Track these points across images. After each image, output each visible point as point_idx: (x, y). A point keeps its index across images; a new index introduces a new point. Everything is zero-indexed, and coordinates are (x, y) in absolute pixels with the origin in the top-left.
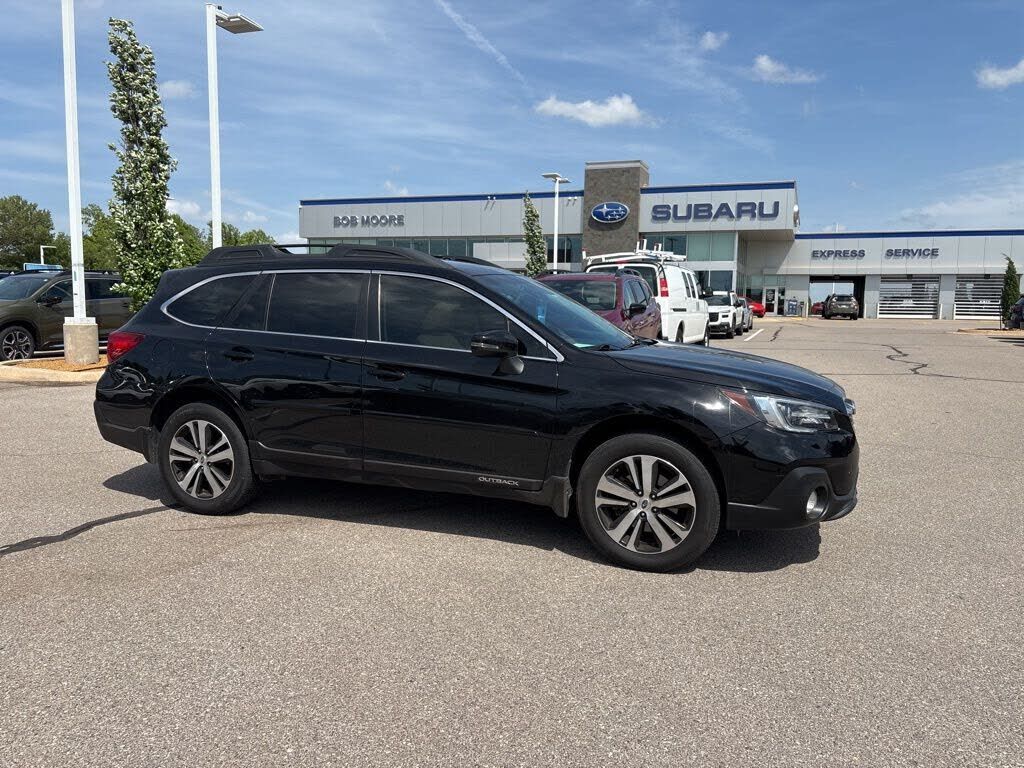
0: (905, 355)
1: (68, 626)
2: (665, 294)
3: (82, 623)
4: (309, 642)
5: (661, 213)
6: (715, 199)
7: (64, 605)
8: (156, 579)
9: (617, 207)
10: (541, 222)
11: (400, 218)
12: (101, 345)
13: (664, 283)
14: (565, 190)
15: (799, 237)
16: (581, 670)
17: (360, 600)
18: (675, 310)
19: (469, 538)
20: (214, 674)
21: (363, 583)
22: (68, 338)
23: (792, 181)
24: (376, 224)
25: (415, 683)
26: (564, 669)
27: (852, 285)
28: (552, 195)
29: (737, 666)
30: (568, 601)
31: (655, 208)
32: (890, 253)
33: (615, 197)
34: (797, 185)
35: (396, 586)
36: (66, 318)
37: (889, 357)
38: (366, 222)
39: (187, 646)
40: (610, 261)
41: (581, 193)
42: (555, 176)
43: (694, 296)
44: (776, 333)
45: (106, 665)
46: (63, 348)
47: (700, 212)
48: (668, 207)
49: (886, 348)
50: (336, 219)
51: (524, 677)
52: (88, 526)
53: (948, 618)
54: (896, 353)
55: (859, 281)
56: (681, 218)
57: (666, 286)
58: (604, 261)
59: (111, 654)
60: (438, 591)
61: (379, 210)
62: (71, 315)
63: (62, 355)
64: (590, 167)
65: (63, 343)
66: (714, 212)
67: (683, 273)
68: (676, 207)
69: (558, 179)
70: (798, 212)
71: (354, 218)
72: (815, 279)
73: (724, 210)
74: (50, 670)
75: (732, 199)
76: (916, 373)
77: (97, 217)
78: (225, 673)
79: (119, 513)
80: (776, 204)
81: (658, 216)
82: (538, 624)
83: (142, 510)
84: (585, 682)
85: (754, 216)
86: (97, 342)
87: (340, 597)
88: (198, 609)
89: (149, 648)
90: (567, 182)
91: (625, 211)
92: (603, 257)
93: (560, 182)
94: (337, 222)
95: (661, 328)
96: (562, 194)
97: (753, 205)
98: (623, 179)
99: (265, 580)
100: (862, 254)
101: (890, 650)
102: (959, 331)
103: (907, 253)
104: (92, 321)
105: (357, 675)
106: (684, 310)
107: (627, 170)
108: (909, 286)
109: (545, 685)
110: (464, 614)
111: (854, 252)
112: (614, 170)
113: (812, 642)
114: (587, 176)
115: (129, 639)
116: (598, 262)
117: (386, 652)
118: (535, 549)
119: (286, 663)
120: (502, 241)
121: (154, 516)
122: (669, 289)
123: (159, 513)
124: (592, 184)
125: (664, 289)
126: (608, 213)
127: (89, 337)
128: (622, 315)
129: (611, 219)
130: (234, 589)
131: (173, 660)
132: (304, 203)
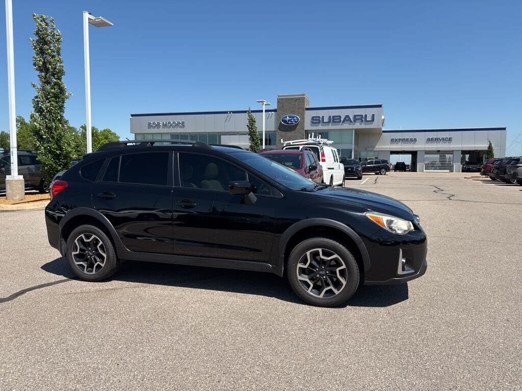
0: (442, 190)
1: (14, 353)
2: (324, 160)
3: (23, 351)
4: (156, 359)
5: (316, 120)
6: (343, 113)
7: (12, 340)
8: (64, 323)
9: (294, 117)
10: (256, 125)
11: (183, 123)
12: (26, 190)
13: (323, 155)
14: (267, 109)
15: (384, 132)
16: (314, 371)
17: (183, 332)
18: (329, 169)
19: (239, 294)
20: (102, 381)
21: (183, 322)
22: (8, 187)
23: (380, 104)
24: (170, 126)
25: (221, 383)
26: (304, 371)
27: (411, 155)
28: (262, 111)
29: (401, 366)
30: (299, 329)
31: (313, 117)
32: (429, 140)
33: (293, 112)
34: (383, 106)
35: (202, 323)
36: (7, 176)
37: (435, 191)
38: (165, 126)
39: (85, 364)
40: (295, 144)
41: (275, 111)
42: (263, 102)
43: (337, 162)
44: (376, 180)
45: (39, 378)
46: (5, 192)
47: (335, 120)
48: (319, 117)
49: (431, 187)
50: (150, 123)
51: (283, 377)
52: (22, 292)
53: (505, 333)
54: (438, 190)
55: (414, 154)
56: (326, 122)
57: (324, 157)
58: (291, 144)
59: (41, 370)
60: (225, 326)
61: (171, 119)
62: (10, 174)
63: (5, 195)
64: (280, 98)
65: (5, 189)
66: (342, 120)
67: (332, 150)
68: (323, 117)
69: (265, 103)
70: (384, 120)
71: (159, 123)
72: (393, 152)
73: (347, 118)
74: (4, 382)
75: (351, 113)
76: (451, 199)
77: (22, 124)
78: (109, 381)
79: (40, 284)
80: (373, 115)
81: (315, 121)
82: (285, 344)
83: (53, 282)
84: (318, 379)
85: (362, 121)
86: (24, 188)
87: (171, 330)
88: (90, 341)
89: (63, 366)
90: (269, 104)
91: (298, 119)
92: (291, 142)
93: (265, 105)
94: (150, 126)
95: (323, 178)
96: (266, 111)
97: (362, 116)
98: (297, 103)
99: (127, 321)
100: (415, 140)
101: (480, 353)
102: (465, 178)
103: (437, 139)
104: (21, 177)
105: (187, 379)
106: (333, 169)
107: (299, 99)
108: (438, 156)
109: (296, 381)
110: (243, 339)
111: (411, 139)
112: (292, 99)
113: (438, 350)
114: (278, 102)
115: (51, 360)
116: (289, 145)
117: (202, 364)
118: (275, 299)
119: (145, 373)
120: (236, 135)
121: (60, 285)
122: (326, 158)
123: (63, 284)
124: (281, 105)
125: (323, 158)
126: (289, 120)
127: (20, 186)
128: (305, 171)
129: (291, 124)
130: (110, 328)
131: (78, 373)
132: (132, 115)
